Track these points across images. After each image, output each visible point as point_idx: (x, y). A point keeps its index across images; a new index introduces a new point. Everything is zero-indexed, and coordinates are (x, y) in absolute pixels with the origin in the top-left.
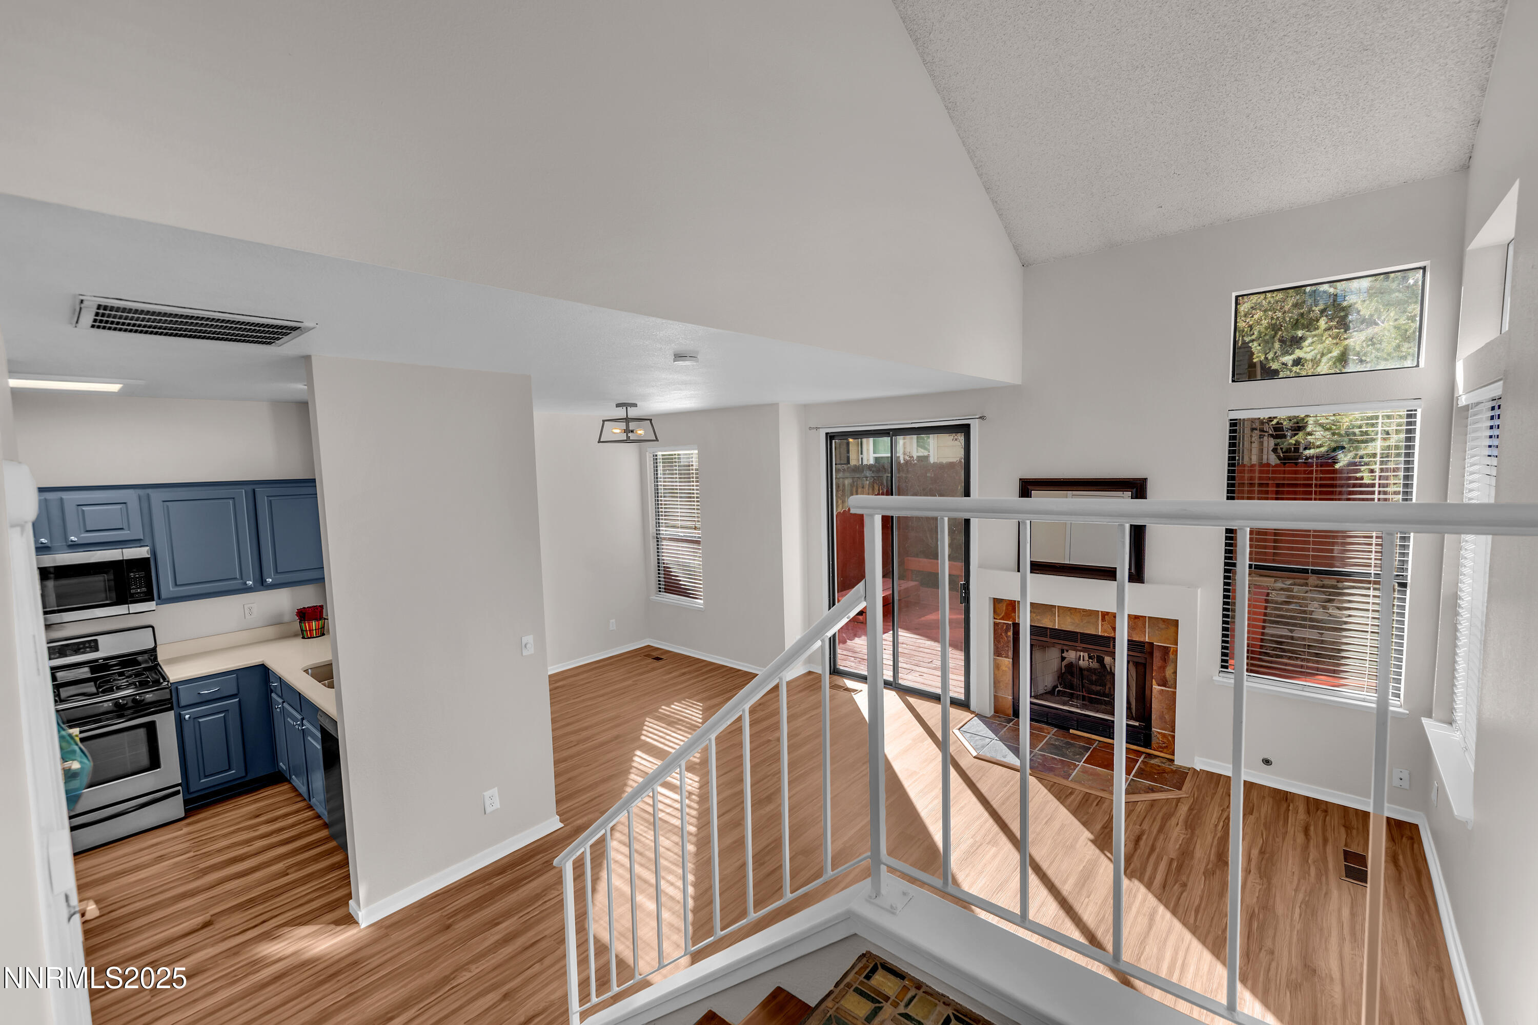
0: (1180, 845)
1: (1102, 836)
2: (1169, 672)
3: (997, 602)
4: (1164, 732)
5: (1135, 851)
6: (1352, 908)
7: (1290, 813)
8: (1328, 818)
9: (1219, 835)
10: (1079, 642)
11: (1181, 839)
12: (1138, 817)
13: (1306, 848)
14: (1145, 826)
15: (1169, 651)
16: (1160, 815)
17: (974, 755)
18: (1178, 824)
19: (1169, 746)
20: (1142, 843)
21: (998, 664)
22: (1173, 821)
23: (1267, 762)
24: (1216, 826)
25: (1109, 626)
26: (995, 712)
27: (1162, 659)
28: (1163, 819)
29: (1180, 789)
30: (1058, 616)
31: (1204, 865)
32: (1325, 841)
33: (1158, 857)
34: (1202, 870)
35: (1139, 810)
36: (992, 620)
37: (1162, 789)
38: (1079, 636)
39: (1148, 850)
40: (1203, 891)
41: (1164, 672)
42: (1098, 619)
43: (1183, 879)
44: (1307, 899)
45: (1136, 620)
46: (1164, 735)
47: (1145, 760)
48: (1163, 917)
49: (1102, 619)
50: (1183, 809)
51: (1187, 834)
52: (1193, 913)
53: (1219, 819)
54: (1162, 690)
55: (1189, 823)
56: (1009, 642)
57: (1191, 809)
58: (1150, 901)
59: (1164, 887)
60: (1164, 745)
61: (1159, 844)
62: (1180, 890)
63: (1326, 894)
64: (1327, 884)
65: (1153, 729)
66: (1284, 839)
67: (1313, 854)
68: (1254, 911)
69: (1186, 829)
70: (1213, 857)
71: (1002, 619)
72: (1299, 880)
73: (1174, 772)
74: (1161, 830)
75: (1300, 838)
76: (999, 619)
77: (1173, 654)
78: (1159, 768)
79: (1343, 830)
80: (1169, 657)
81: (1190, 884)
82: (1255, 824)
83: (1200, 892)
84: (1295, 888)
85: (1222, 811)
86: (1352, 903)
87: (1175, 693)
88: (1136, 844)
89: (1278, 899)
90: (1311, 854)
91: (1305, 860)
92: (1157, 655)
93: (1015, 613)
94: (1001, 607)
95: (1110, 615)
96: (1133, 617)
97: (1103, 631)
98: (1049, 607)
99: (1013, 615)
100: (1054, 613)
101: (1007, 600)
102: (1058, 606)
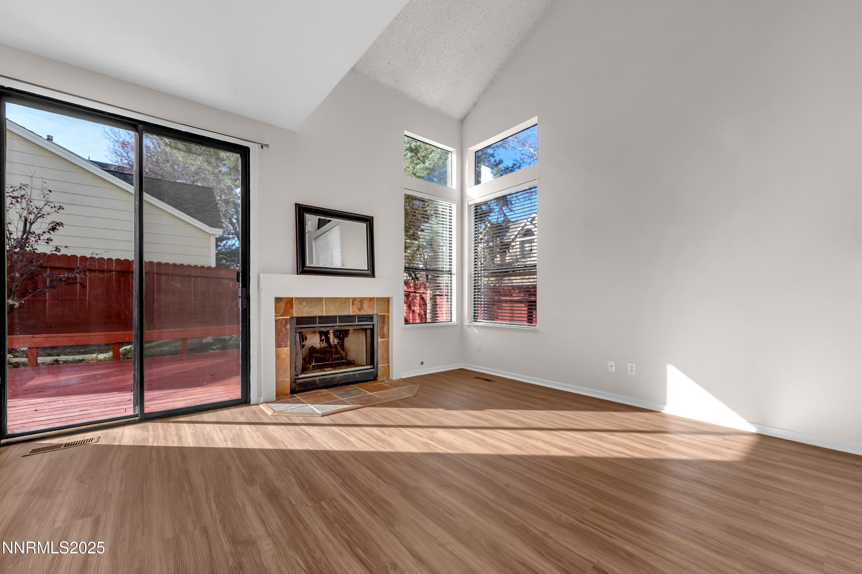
2: (386, 329)
3: (278, 300)
10: (338, 322)
21: (278, 354)
23: (422, 363)
25: (356, 308)
26: (276, 396)
27: (382, 323)
30: (325, 306)
38: (338, 319)
41: (383, 329)
42: (350, 304)
45: (370, 302)
54: (383, 341)
56: (287, 333)
71: (282, 315)
76: (279, 316)
77: (387, 318)
80: (385, 320)
92: (380, 321)
93: (293, 309)
94: (283, 305)
95: (356, 300)
96: (368, 299)
97: (353, 312)
98: (319, 300)
99: (291, 310)
100: (322, 304)
101: (287, 298)
102: (325, 298)
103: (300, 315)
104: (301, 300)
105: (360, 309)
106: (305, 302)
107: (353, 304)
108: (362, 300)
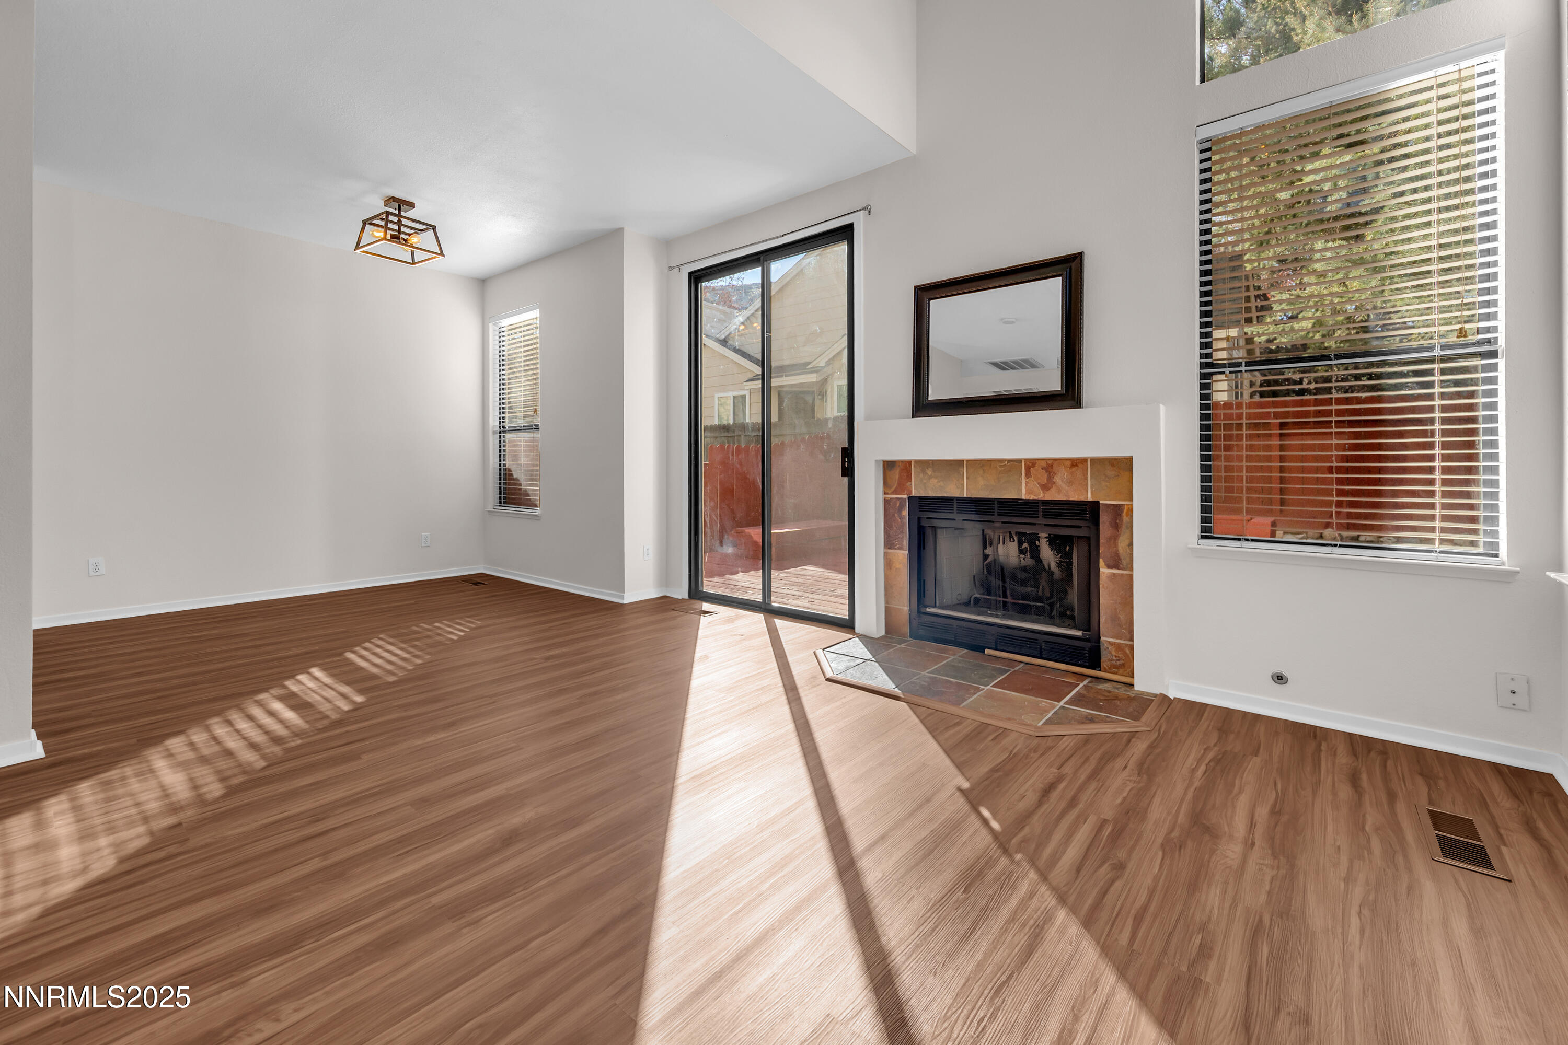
0: (1125, 798)
1: (986, 782)
2: (1122, 544)
3: (888, 465)
4: (1118, 641)
5: (1037, 808)
6: (1471, 918)
7: (1323, 755)
8: (1390, 763)
9: (1197, 784)
10: (996, 514)
11: (1128, 789)
12: (1058, 756)
13: (1357, 806)
14: (1068, 769)
15: (1122, 512)
16: (1098, 754)
17: (828, 676)
18: (1126, 767)
19: (1126, 664)
20: (1055, 795)
21: (888, 561)
22: (1119, 763)
23: (1280, 679)
24: (1193, 771)
25: (1036, 483)
26: (886, 632)
27: (1112, 526)
28: (1101, 759)
29: (1136, 718)
30: (969, 478)
31: (1164, 831)
32: (1392, 797)
33: (1078, 817)
34: (1160, 841)
35: (1064, 746)
36: (881, 497)
37: (1109, 720)
38: (996, 505)
39: (1063, 805)
40: (1156, 879)
41: (1116, 545)
42: (1020, 476)
43: (1120, 855)
44: (1371, 897)
45: (1074, 469)
46: (1119, 647)
47: (1090, 685)
48: (1062, 931)
49: (1026, 475)
50: (1139, 748)
51: (1139, 782)
52: (1130, 922)
53: (1199, 761)
54: (1114, 574)
55: (1146, 766)
56: (903, 525)
57: (1151, 747)
58: (1042, 896)
59: (1078, 871)
60: (1118, 663)
61: (1085, 797)
62: (1109, 876)
63: (1410, 888)
64: (1409, 869)
65: (1103, 638)
66: (1315, 793)
67: (1372, 818)
68: (1261, 920)
69: (1139, 774)
70: (1182, 819)
71: (895, 492)
72: (1351, 862)
73: (1131, 699)
74: (1093, 776)
75: (1345, 792)
76: (891, 494)
77: (1127, 516)
78: (1109, 694)
79: (1420, 781)
80: (1121, 521)
81: (1131, 866)
82: (1262, 769)
83: (1149, 881)
84: (1343, 875)
85: (1205, 750)
86: (1469, 906)
87: (1131, 577)
88: (1043, 796)
89: (1312, 898)
90: (1367, 816)
91: (1358, 825)
92: (1104, 519)
93: (911, 481)
94: (895, 475)
95: (1037, 466)
96: (1069, 463)
97: (1029, 492)
98: (957, 464)
99: (908, 484)
100: (961, 473)
101: (902, 461)
102: (968, 461)
103: (923, 494)
104: (924, 464)
105: (1045, 488)
106: (930, 469)
107: (1028, 474)
108: (1050, 466)
